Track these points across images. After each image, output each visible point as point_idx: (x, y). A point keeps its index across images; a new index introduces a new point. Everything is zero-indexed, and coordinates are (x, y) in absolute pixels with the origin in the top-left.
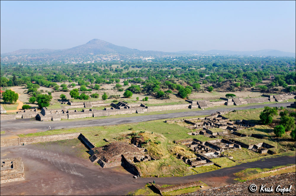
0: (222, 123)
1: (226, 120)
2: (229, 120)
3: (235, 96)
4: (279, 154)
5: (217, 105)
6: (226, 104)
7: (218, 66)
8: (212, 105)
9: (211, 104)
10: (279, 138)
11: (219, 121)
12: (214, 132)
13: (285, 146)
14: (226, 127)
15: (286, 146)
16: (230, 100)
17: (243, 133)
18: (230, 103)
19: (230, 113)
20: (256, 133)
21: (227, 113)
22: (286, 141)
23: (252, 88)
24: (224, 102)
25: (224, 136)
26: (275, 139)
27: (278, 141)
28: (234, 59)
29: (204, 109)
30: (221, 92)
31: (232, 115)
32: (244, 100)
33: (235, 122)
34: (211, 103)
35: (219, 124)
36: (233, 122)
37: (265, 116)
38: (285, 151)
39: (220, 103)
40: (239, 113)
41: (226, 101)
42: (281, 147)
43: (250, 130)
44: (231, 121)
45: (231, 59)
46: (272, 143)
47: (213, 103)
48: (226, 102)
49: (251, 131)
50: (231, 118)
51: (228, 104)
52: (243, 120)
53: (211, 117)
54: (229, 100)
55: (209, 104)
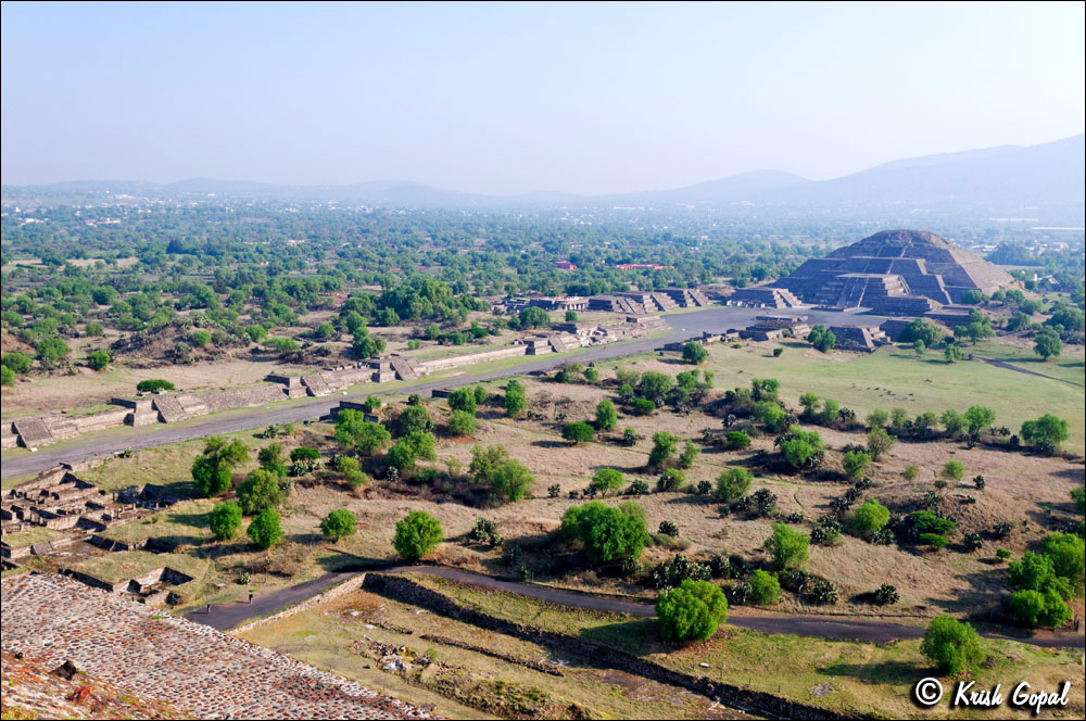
0: (67, 508)
1: (87, 492)
2: (97, 489)
3: (168, 387)
4: (195, 604)
5: (96, 428)
6: (129, 420)
7: (186, 252)
8: (70, 429)
9: (70, 425)
10: (225, 543)
11: (57, 497)
12: (19, 547)
13: (227, 570)
14: (73, 520)
15: (230, 571)
16: (144, 405)
17: (117, 539)
18: (145, 415)
19: (109, 465)
20: (161, 535)
21: (96, 463)
22: (237, 551)
23: (253, 345)
24: (123, 413)
25: (54, 555)
26: (209, 550)
27: (215, 553)
28: (259, 221)
29: (41, 447)
30: (141, 367)
31: (112, 471)
32: (198, 400)
33: (116, 495)
34: (72, 421)
35: (53, 510)
36: (111, 496)
37: (206, 468)
38: (219, 588)
39: (105, 418)
40: (141, 459)
41: (131, 411)
42: (215, 576)
43: (148, 523)
44: (103, 493)
45: (249, 220)
46: (192, 566)
47: (78, 421)
48: (128, 415)
49: (148, 527)
50: (108, 484)
51: (136, 419)
52: (148, 485)
53: (35, 486)
54: (138, 406)
55: (62, 427)
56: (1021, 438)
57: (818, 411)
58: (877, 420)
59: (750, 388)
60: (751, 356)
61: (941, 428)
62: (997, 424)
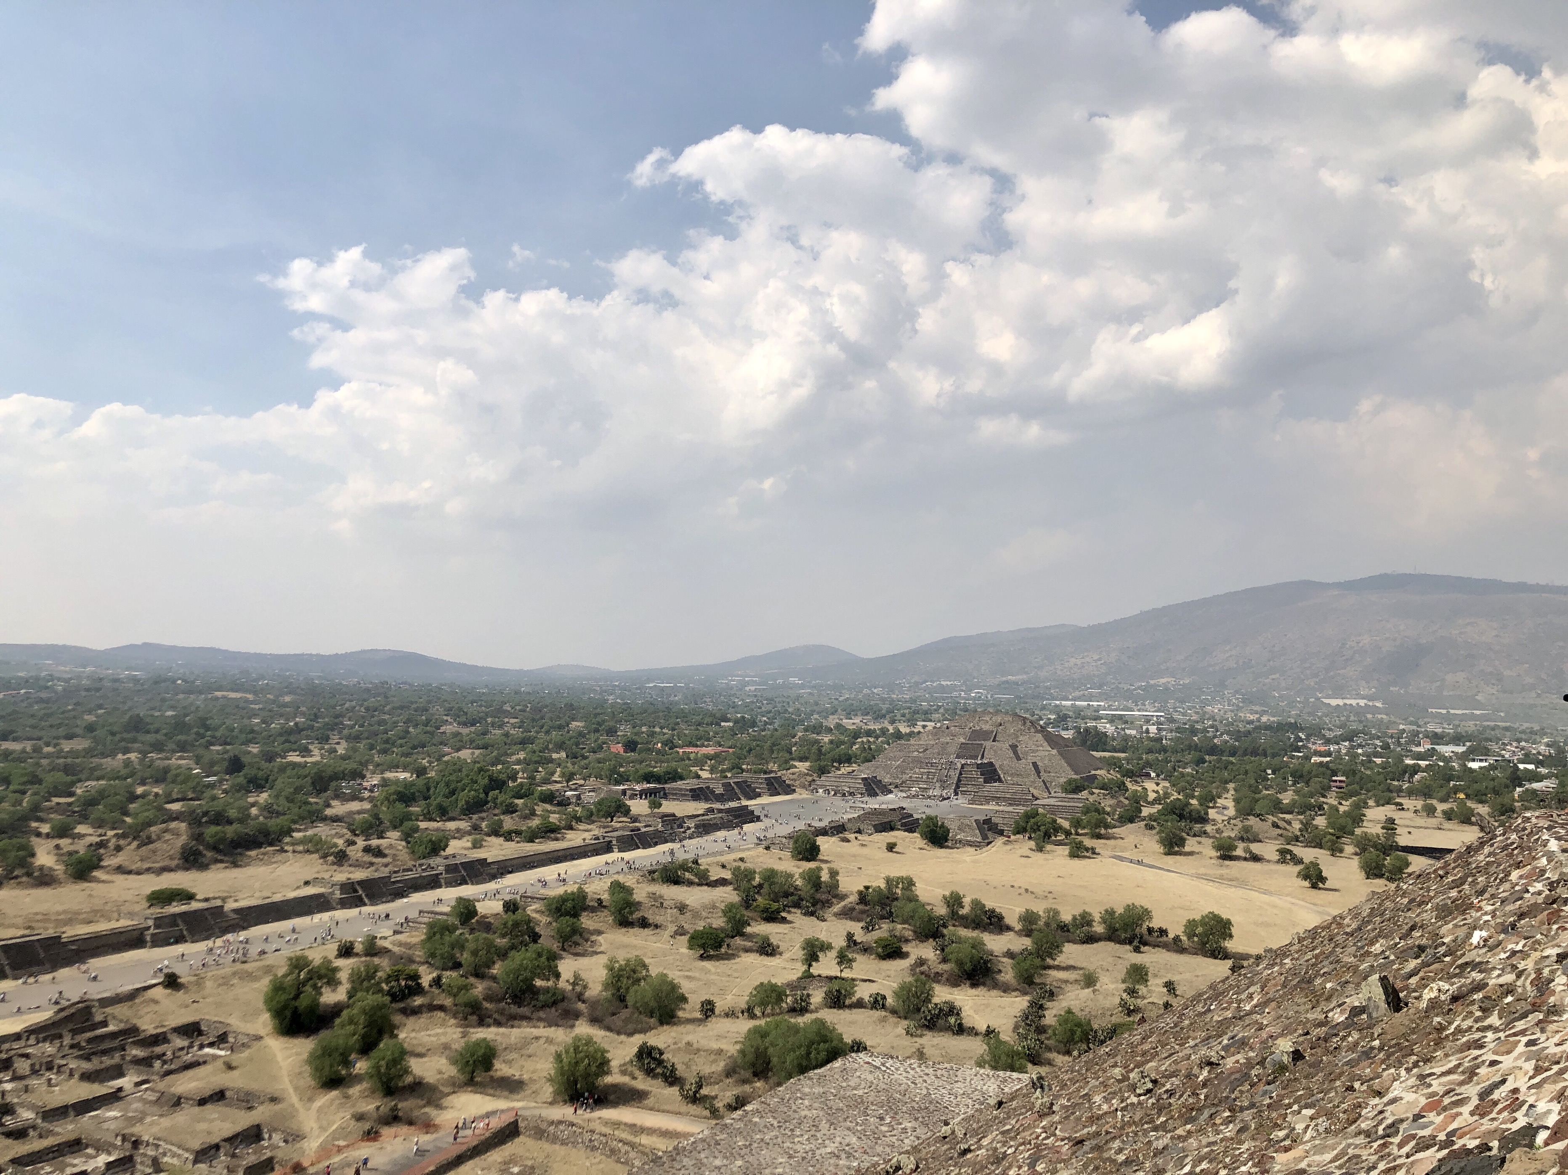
3: (190, 897)
5: (100, 951)
6: (143, 940)
39: (112, 939)
56: (1184, 938)
57: (962, 912)
58: (1029, 919)
59: (883, 886)
60: (865, 851)
61: (1099, 928)
62: (1155, 924)
